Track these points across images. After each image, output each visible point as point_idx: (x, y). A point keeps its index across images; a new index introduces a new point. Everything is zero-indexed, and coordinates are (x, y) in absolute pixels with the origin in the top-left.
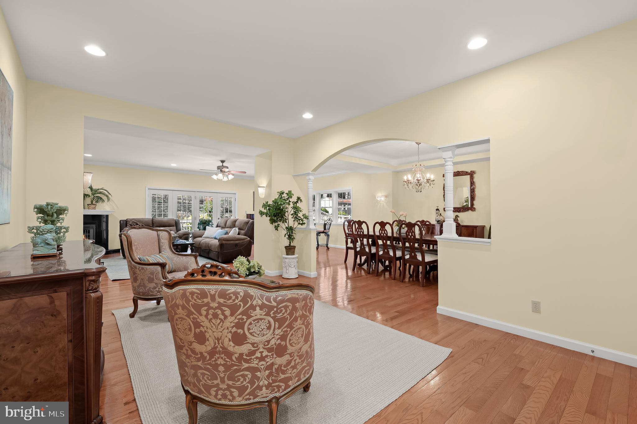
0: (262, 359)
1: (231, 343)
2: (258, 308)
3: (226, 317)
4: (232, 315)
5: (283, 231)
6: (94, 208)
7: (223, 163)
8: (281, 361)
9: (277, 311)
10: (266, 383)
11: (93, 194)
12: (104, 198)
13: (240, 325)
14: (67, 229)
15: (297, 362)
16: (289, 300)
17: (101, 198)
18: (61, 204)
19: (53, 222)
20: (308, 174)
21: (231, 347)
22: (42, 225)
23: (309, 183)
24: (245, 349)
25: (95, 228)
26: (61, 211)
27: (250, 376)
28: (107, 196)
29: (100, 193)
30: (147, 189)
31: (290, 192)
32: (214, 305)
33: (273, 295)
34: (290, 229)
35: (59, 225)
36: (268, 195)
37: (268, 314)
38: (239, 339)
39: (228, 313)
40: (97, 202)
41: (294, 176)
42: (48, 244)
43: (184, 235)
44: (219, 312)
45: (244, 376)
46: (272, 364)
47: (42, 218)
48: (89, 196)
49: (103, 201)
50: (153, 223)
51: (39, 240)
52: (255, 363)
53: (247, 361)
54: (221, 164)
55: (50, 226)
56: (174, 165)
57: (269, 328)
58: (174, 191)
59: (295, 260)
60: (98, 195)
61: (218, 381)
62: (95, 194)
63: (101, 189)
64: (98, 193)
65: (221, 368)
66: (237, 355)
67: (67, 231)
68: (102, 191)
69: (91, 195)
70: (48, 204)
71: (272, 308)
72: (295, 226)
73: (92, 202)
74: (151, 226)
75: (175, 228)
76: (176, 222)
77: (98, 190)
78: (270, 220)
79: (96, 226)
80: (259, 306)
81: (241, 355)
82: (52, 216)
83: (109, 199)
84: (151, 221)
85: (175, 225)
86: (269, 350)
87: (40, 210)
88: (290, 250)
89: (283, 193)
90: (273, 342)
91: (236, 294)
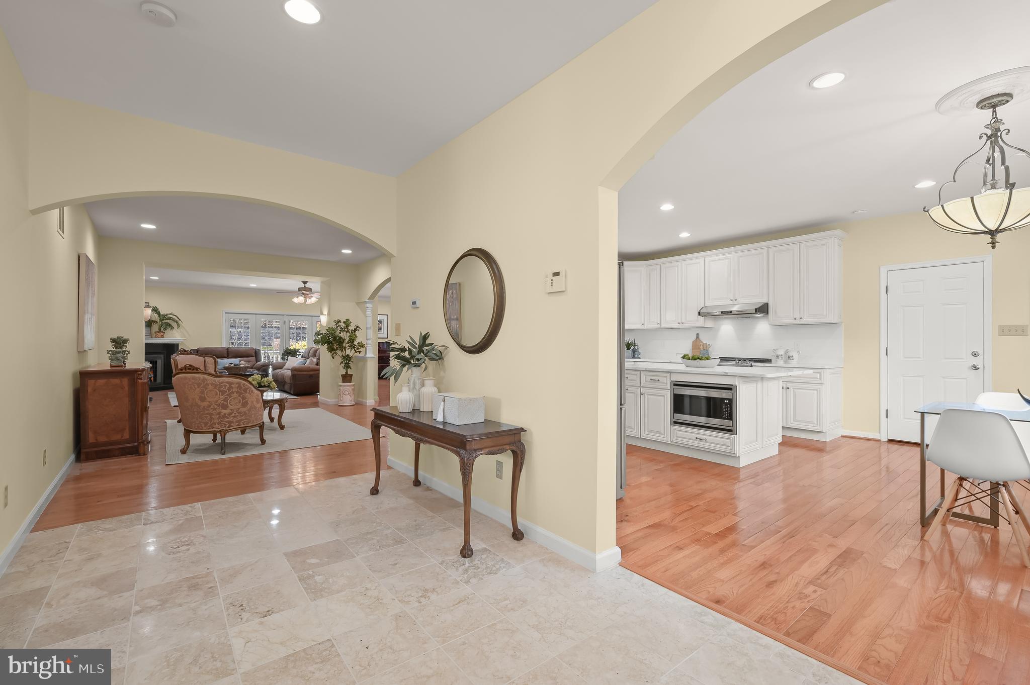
0: (214, 409)
1: (199, 401)
2: (210, 385)
3: (196, 389)
4: (198, 387)
5: (338, 359)
6: (163, 336)
7: (305, 284)
8: (224, 411)
9: (220, 387)
10: (218, 421)
11: (161, 320)
12: (174, 324)
13: (202, 392)
14: (129, 352)
15: (236, 415)
16: (227, 382)
17: (170, 325)
18: (126, 337)
19: (121, 348)
20: (366, 302)
21: (199, 403)
22: (115, 349)
23: (368, 311)
24: (206, 404)
25: (163, 358)
26: (126, 341)
27: (209, 417)
28: (177, 322)
29: (169, 319)
30: (224, 313)
31: (348, 320)
32: (190, 383)
33: (218, 379)
34: (347, 358)
35: (124, 349)
36: (328, 323)
37: (215, 388)
38: (203, 399)
39: (196, 387)
40: (165, 329)
41: (358, 303)
42: (118, 360)
43: (264, 366)
44: (193, 386)
45: (206, 417)
46: (220, 413)
47: (114, 345)
48: (157, 322)
49: (172, 328)
50: (228, 353)
51: (114, 358)
52: (211, 411)
53: (207, 410)
54: (303, 285)
55: (119, 350)
56: (253, 285)
57: (217, 394)
58: (258, 315)
59: (351, 388)
60: (167, 321)
61: (195, 420)
62: (163, 320)
63: (170, 314)
64: (166, 319)
65: (196, 413)
66: (202, 407)
67: (129, 353)
68: (171, 316)
69: (158, 321)
70: (118, 338)
71: (217, 385)
72: (351, 355)
73: (160, 329)
74: (226, 356)
75: (254, 358)
76: (256, 351)
77: (167, 315)
78: (328, 348)
79: (164, 357)
80: (210, 384)
81: (204, 407)
82: (120, 344)
83: (179, 326)
84: (226, 351)
85: (254, 355)
86: (218, 405)
87: (113, 341)
88: (347, 378)
89: (340, 321)
90: (219, 401)
91: (199, 378)
